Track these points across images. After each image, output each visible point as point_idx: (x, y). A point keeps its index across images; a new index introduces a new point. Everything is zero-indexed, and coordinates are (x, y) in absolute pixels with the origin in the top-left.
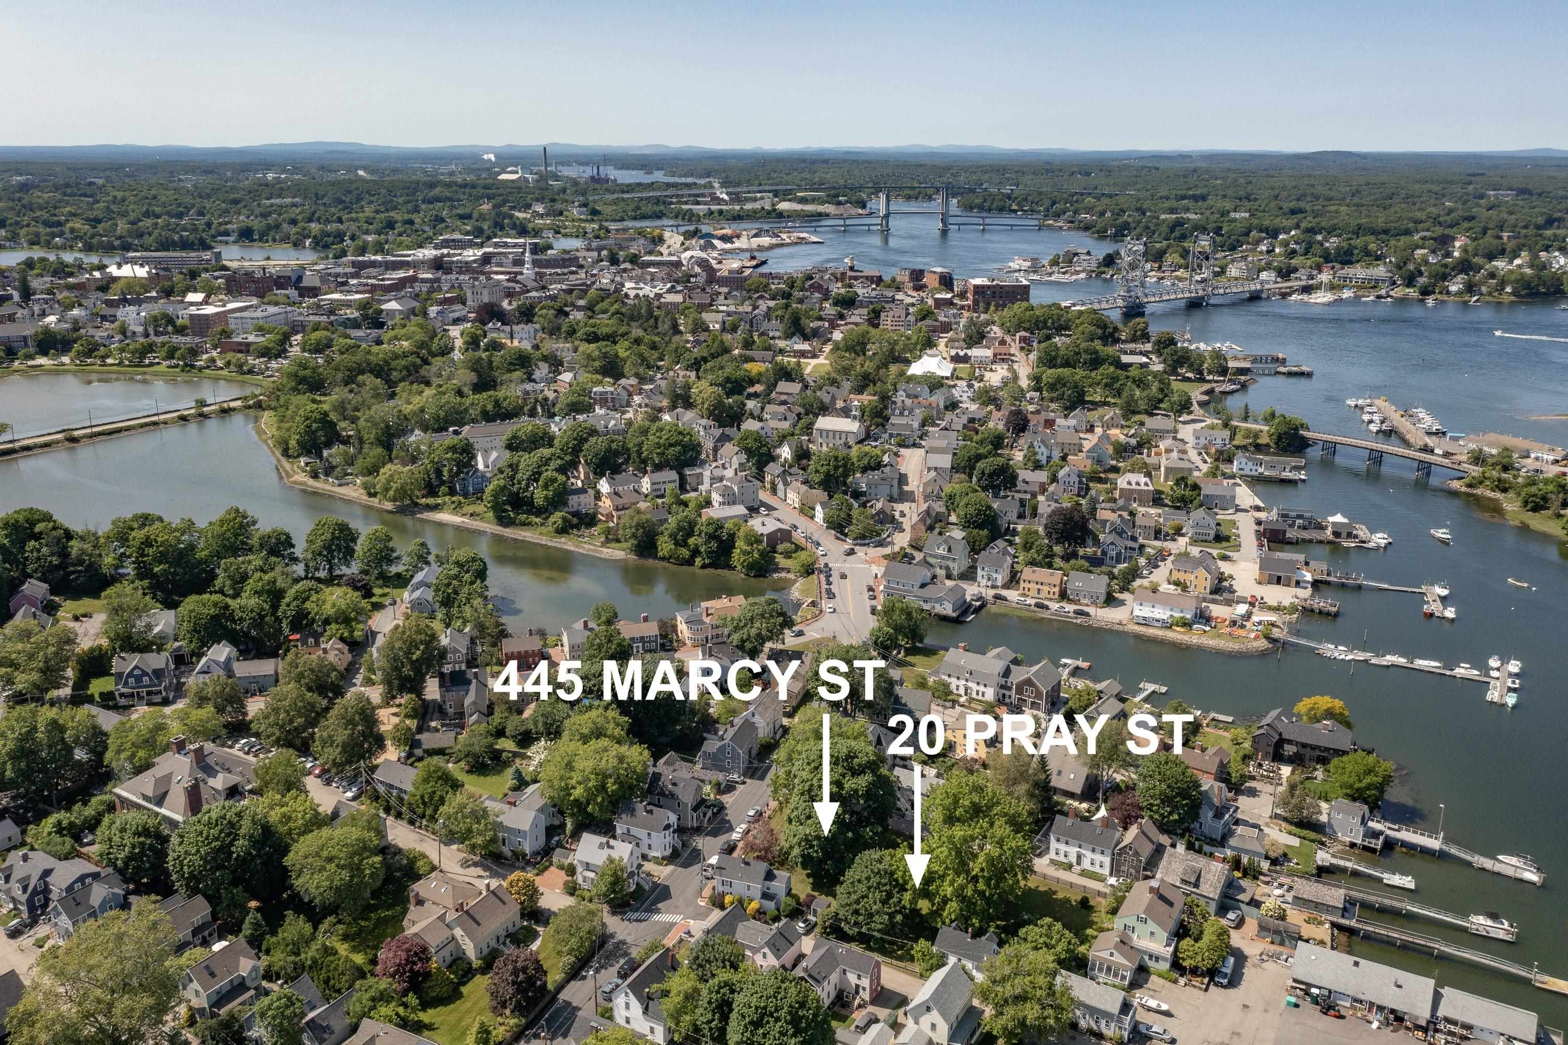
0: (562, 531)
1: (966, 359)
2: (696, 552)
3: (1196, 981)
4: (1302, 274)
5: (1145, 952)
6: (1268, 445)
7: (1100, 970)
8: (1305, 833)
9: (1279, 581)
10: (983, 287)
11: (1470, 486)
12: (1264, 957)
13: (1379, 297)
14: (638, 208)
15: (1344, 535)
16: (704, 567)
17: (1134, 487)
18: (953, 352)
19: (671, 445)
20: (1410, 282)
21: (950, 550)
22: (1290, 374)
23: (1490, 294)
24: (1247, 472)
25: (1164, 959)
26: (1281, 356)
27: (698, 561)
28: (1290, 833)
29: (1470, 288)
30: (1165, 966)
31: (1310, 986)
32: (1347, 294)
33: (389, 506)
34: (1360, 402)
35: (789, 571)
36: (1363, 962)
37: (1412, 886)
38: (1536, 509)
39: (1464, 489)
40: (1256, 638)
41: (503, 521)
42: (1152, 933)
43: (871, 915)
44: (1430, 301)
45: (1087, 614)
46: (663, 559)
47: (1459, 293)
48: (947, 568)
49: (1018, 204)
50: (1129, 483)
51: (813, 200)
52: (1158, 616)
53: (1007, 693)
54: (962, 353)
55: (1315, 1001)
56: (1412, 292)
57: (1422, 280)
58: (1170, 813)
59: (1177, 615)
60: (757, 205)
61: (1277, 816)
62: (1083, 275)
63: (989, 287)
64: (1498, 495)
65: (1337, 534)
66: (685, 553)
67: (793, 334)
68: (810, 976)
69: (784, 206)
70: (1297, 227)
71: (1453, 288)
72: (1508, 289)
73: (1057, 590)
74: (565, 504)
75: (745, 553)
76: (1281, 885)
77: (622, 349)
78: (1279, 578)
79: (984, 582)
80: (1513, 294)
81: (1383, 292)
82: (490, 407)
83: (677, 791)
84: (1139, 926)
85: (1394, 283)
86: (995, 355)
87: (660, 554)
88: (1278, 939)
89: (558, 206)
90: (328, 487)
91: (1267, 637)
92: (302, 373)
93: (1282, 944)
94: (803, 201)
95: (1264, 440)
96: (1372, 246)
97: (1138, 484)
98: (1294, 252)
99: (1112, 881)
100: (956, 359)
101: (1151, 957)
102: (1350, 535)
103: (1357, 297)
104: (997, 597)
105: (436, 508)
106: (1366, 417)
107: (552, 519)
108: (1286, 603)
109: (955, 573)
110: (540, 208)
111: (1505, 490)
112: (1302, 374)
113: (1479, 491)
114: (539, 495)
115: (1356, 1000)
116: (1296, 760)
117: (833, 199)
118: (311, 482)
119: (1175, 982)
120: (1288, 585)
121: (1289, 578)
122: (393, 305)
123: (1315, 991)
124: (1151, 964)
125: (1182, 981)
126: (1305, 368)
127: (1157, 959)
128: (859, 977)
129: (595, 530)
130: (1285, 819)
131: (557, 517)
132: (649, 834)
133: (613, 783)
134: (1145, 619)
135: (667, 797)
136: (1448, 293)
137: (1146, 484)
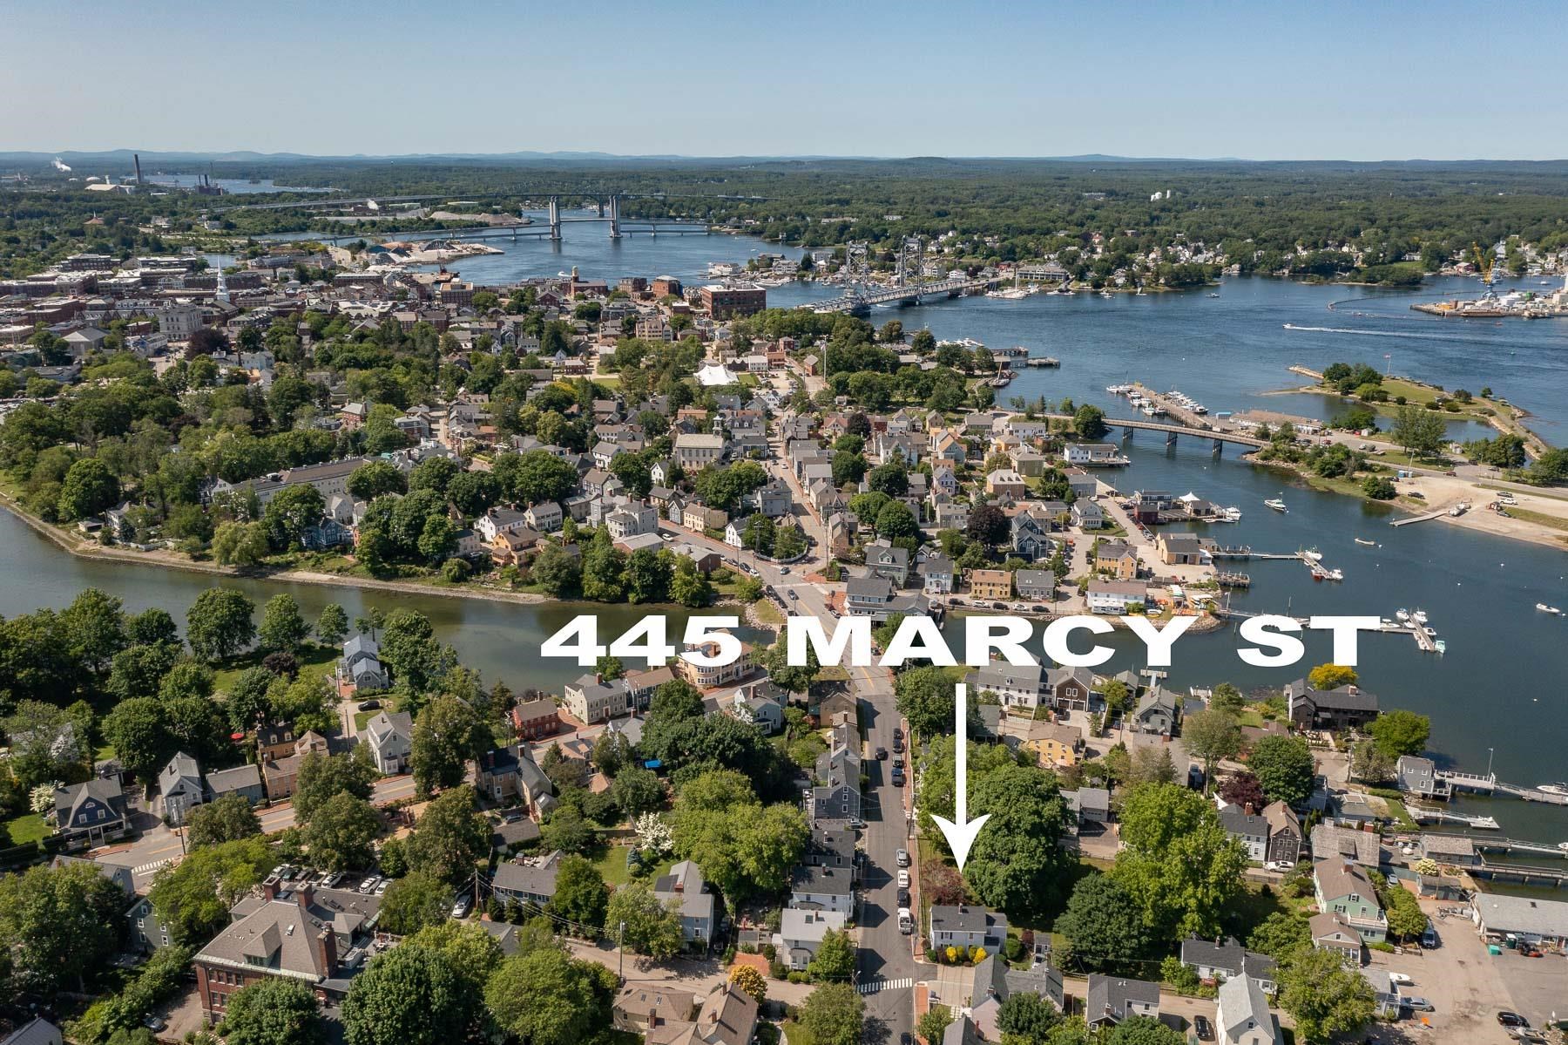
0: (459, 579)
1: (743, 367)
2: (629, 587)
3: (1412, 947)
4: (988, 271)
5: (1360, 929)
6: (1075, 434)
8: (1387, 792)
9: (1185, 560)
10: (721, 293)
11: (1265, 458)
12: (1445, 913)
13: (1060, 291)
14: (277, 221)
15: (1203, 512)
16: (639, 602)
17: (1007, 482)
18: (730, 361)
19: (549, 476)
20: (1081, 277)
21: (894, 560)
22: (1041, 366)
23: (1149, 285)
24: (1079, 460)
25: (1380, 932)
26: (1022, 349)
27: (632, 597)
28: (1373, 794)
29: (1132, 280)
30: (1381, 938)
31: (1504, 932)
32: (1033, 289)
33: (229, 570)
34: (1121, 388)
35: (732, 598)
37: (1495, 825)
38: (1331, 475)
39: (1260, 462)
40: (1205, 616)
41: (377, 573)
42: (1364, 910)
43: (1117, 942)
44: (1104, 292)
45: (1046, 610)
46: (590, 598)
47: (1123, 286)
48: (893, 578)
49: (676, 210)
50: (1002, 479)
51: (467, 210)
52: (1115, 605)
53: (1047, 696)
54: (738, 361)
55: (1512, 945)
56: (1086, 286)
57: (1091, 275)
58: (1296, 792)
59: (1132, 602)
60: (411, 215)
61: (1353, 780)
62: (787, 279)
63: (726, 294)
64: (1291, 465)
65: (1197, 512)
66: (617, 589)
67: (556, 350)
68: (1112, 1016)
69: (438, 216)
70: (953, 228)
71: (1120, 281)
72: (1162, 281)
73: (1008, 589)
74: (456, 549)
75: (686, 583)
76: (1406, 844)
77: (399, 376)
78: (1186, 557)
79: (934, 588)
80: (1167, 285)
81: (1062, 286)
82: (300, 447)
83: (835, 846)
84: (1351, 905)
85: (1067, 278)
86: (770, 362)
87: (587, 593)
88: (1442, 894)
89: (183, 220)
90: (135, 554)
91: (1213, 614)
92: (38, 422)
93: (1445, 898)
94: (455, 210)
95: (1072, 429)
96: (1031, 245)
97: (1010, 479)
98: (962, 251)
99: (1272, 865)
100: (733, 367)
101: (1366, 932)
102: (1208, 512)
103: (1042, 293)
104: (954, 602)
105: (288, 566)
106: (1136, 402)
107: (446, 567)
108: (1204, 580)
109: (901, 582)
110: (163, 223)
111: (1295, 461)
112: (1049, 365)
113: (1273, 463)
114: (425, 543)
115: (1546, 938)
116: (1327, 725)
117: (486, 207)
118: (105, 549)
119: (1393, 952)
120: (1194, 564)
121: (1195, 557)
122: (75, 337)
123: (1510, 936)
124: (1368, 939)
125: (1398, 950)
126: (1051, 360)
127: (1373, 933)
128: (1147, 1007)
129: (495, 574)
130: (1363, 782)
131: (451, 564)
132: (834, 898)
133: (788, 851)
134: (1103, 608)
135: (825, 854)
136: (1116, 285)
137: (1018, 479)
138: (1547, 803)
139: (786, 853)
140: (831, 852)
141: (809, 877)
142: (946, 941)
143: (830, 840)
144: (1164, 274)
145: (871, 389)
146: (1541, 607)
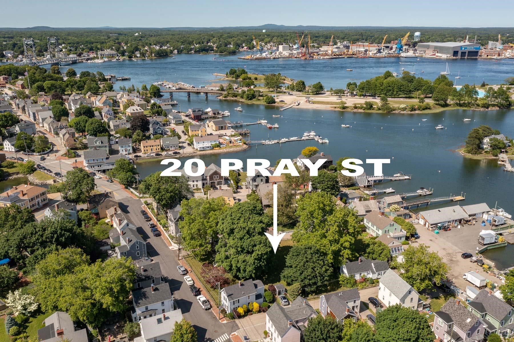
3: (413, 240)
4: (85, 54)
5: (396, 238)
7: (393, 251)
8: (354, 188)
11: (225, 97)
15: (216, 114)
17: (136, 111)
20: (123, 54)
21: (102, 143)
22: (123, 80)
23: (149, 56)
29: (143, 55)
30: (404, 239)
31: (436, 224)
32: (106, 59)
34: (159, 83)
35: (18, 173)
36: (440, 209)
37: (393, 191)
38: (251, 99)
39: (224, 99)
40: (243, 145)
42: (396, 229)
44: (133, 59)
45: (179, 153)
47: (140, 57)
50: (134, 110)
52: (207, 145)
55: (440, 228)
56: (126, 58)
57: (127, 54)
59: (214, 143)
64: (235, 98)
65: (214, 114)
70: (64, 43)
71: (138, 55)
72: (153, 55)
78: (222, 127)
79: (124, 153)
80: (155, 56)
81: (117, 58)
83: (148, 273)
84: (390, 228)
85: (118, 56)
91: (245, 143)
96: (99, 46)
97: (137, 110)
98: (71, 50)
101: (399, 238)
102: (218, 113)
103: (110, 60)
106: (167, 87)
108: (233, 133)
111: (236, 96)
113: (228, 98)
115: (449, 222)
120: (225, 129)
121: (225, 126)
123: (439, 225)
125: (410, 243)
126: (126, 77)
127: (401, 238)
132: (163, 303)
133: (129, 283)
134: (203, 148)
135: (145, 280)
136: (137, 57)
137: (140, 109)
138: (400, 180)
139: (128, 285)
140: (148, 278)
141: (144, 296)
142: (237, 305)
143: (145, 271)
144: (154, 52)
145: (56, 87)
146: (343, 126)
